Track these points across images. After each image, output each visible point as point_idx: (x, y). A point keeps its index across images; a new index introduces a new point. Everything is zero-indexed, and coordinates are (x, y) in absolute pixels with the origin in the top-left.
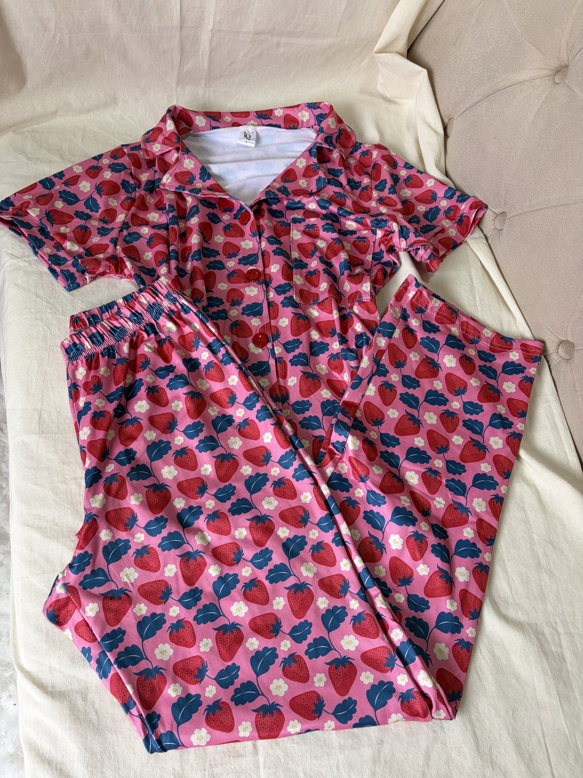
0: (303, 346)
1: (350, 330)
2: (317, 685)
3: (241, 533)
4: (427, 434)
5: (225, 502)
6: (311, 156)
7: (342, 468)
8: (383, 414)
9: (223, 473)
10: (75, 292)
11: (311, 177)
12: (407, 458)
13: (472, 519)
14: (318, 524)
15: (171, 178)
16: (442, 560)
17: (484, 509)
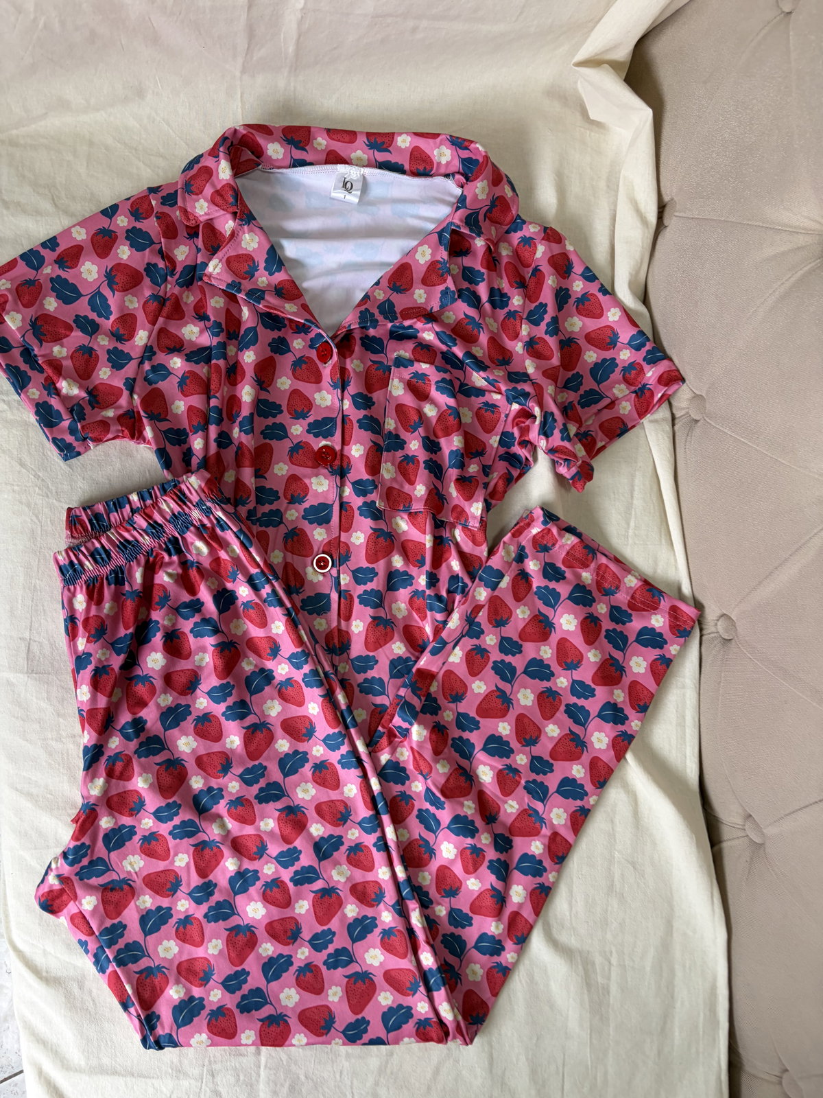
0: (378, 579)
1: (444, 565)
2: (330, 999)
3: (269, 824)
4: (517, 719)
5: (252, 785)
6: (440, 243)
7: (402, 754)
8: (466, 687)
9: (253, 747)
10: (74, 461)
11: (434, 285)
12: (484, 749)
13: (546, 831)
14: (359, 824)
15: (220, 265)
16: (498, 878)
17: (563, 822)
